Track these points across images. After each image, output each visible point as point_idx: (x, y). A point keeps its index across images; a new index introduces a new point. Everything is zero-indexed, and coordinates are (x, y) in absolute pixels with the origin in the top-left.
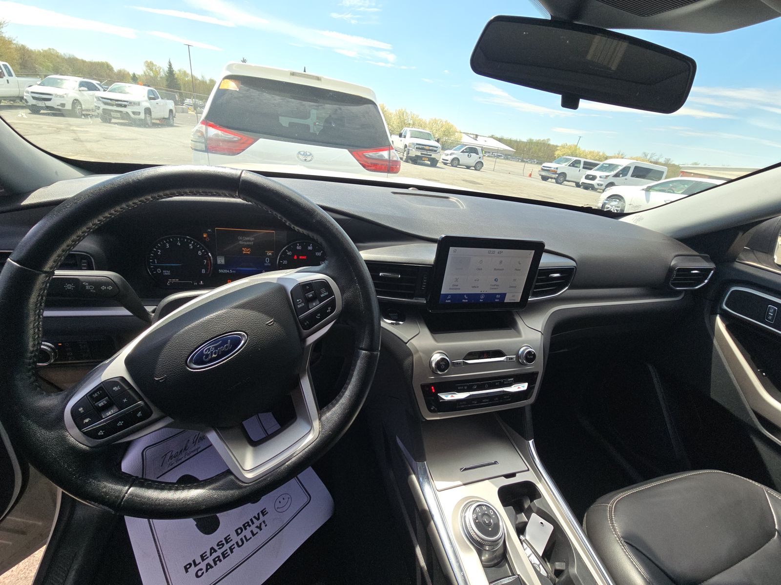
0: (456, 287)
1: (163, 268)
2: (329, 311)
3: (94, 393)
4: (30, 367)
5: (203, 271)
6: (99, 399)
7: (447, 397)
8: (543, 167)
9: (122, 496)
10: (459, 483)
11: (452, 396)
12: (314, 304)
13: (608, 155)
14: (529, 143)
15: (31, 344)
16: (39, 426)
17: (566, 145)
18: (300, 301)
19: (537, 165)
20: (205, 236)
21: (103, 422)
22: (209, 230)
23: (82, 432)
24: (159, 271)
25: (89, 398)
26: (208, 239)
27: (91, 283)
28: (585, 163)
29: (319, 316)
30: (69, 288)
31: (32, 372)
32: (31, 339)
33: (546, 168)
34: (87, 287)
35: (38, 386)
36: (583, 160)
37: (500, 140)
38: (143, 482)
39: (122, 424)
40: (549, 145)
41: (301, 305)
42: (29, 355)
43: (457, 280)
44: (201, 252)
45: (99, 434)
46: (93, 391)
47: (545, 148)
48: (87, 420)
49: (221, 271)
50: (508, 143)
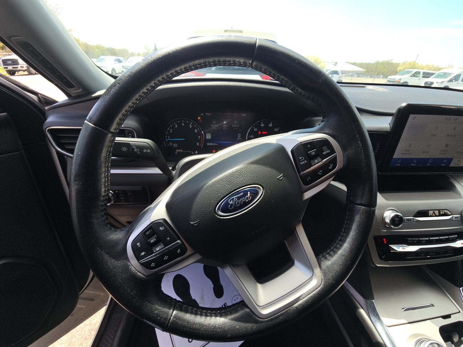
0: (407, 152)
1: (173, 142)
2: (330, 167)
3: (146, 231)
4: (103, 208)
5: (198, 144)
6: (150, 236)
7: (399, 248)
8: (389, 79)
9: (169, 318)
10: (406, 322)
11: (403, 248)
12: (316, 161)
13: (440, 67)
14: (376, 63)
15: (103, 190)
16: (110, 256)
17: (407, 62)
18: (302, 159)
19: (383, 79)
20: (199, 118)
21: (154, 256)
22: (202, 114)
23: (140, 263)
24: (171, 144)
25: (143, 235)
26: (201, 121)
27: (138, 147)
28: (424, 73)
29: (321, 172)
30: (124, 150)
31: (104, 212)
32: (103, 186)
33: (391, 80)
34: (135, 150)
35: (108, 223)
36: (422, 71)
37: (354, 64)
38: (181, 305)
39: (167, 259)
40: (392, 63)
41: (303, 163)
42: (102, 198)
43: (410, 145)
44: (197, 130)
45: (152, 265)
46: (146, 229)
47: (389, 66)
48: (143, 254)
49: (208, 144)
50: (361, 65)
